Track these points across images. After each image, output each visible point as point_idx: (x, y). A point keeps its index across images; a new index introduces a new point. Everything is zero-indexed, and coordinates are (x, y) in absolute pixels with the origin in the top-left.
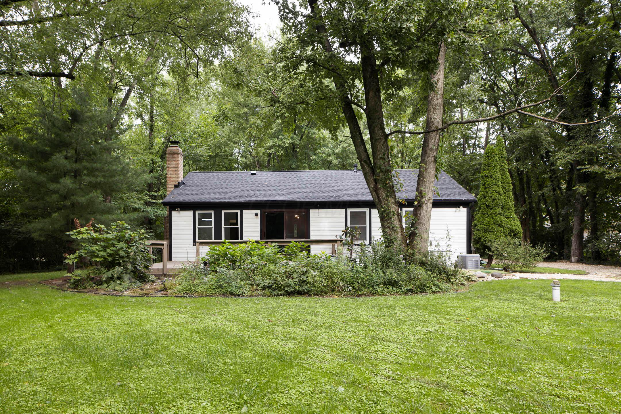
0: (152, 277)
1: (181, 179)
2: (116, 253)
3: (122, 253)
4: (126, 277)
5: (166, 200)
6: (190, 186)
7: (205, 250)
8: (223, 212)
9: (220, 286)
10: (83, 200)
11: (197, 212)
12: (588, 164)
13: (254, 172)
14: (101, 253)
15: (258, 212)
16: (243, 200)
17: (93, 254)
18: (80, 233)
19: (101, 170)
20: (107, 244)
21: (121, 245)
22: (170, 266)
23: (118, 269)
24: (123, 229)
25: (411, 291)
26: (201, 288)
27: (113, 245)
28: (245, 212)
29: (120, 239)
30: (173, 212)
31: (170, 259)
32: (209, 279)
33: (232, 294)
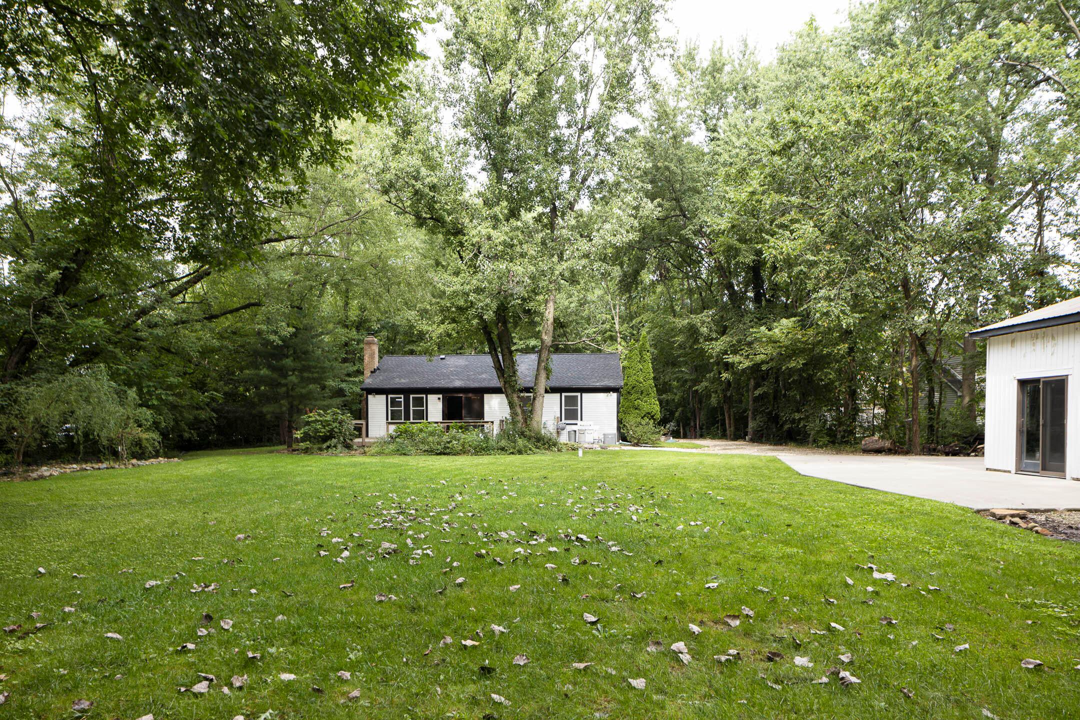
0: (355, 447)
1: (376, 365)
2: (332, 430)
3: (336, 430)
4: (339, 446)
5: (364, 386)
6: (385, 371)
7: (392, 428)
8: (411, 396)
9: (398, 450)
10: (304, 391)
11: (389, 396)
12: (731, 353)
13: (443, 356)
14: (323, 430)
15: (441, 396)
16: (428, 386)
17: (316, 431)
18: (310, 417)
19: (315, 367)
20: (325, 424)
21: (334, 425)
22: (367, 440)
23: (334, 441)
24: (335, 414)
25: (513, 453)
26: (386, 452)
27: (330, 425)
28: (429, 396)
29: (335, 420)
30: (369, 396)
31: (367, 436)
32: (392, 447)
33: (405, 454)
